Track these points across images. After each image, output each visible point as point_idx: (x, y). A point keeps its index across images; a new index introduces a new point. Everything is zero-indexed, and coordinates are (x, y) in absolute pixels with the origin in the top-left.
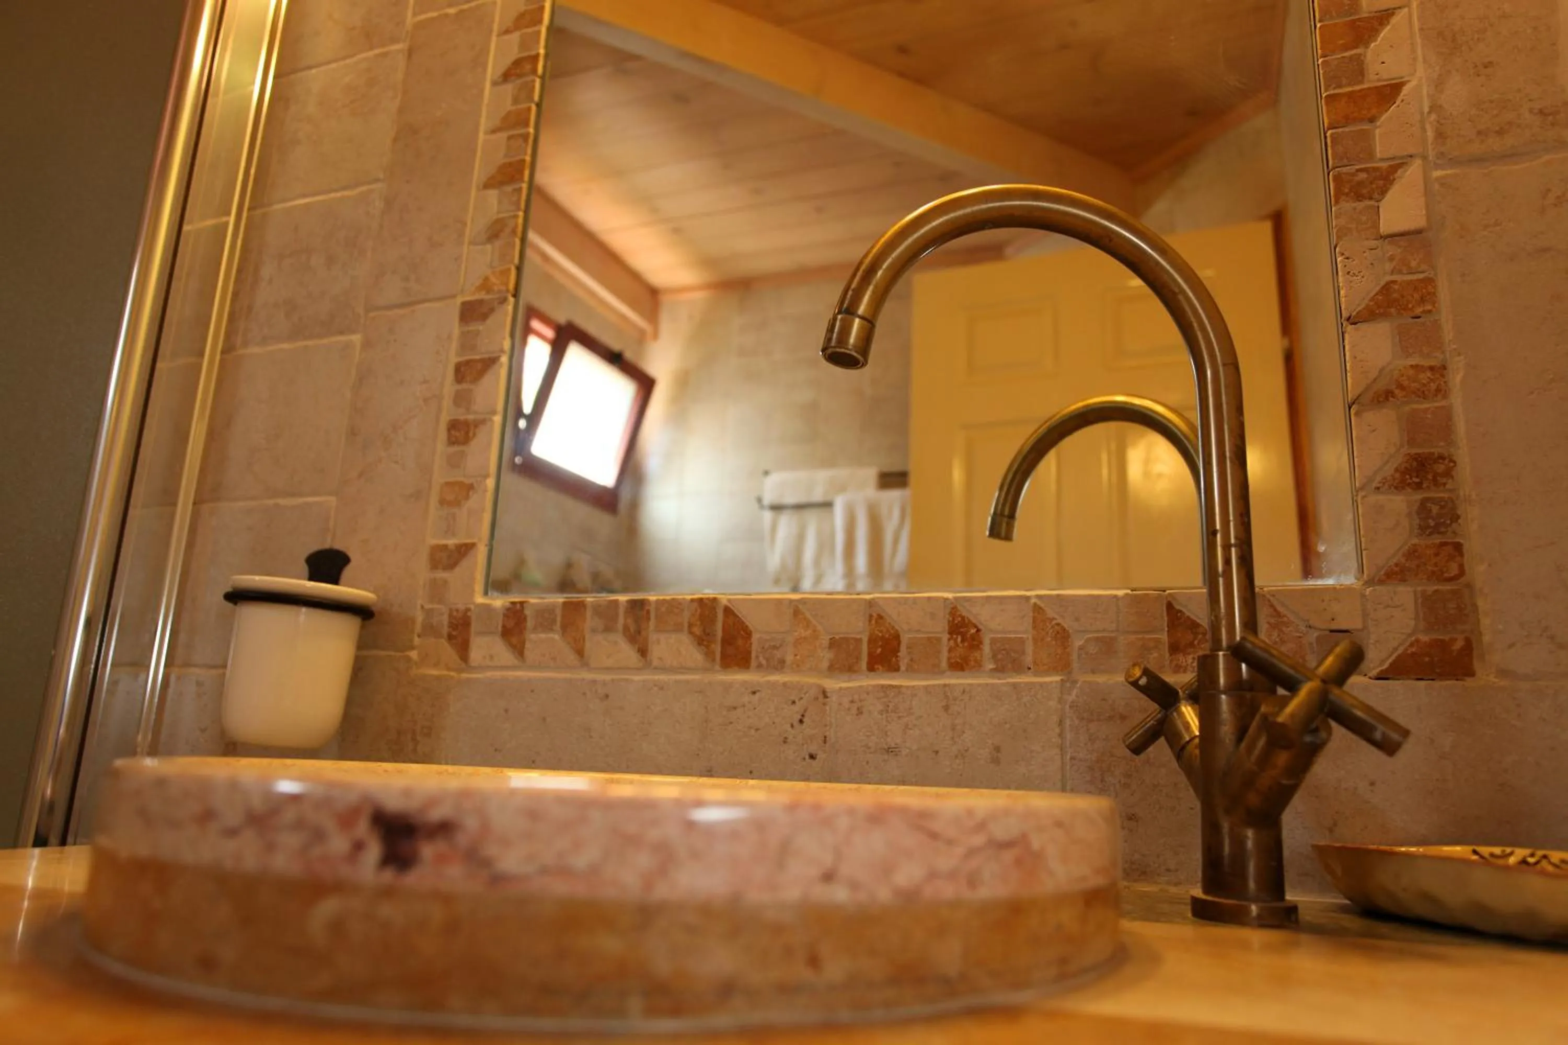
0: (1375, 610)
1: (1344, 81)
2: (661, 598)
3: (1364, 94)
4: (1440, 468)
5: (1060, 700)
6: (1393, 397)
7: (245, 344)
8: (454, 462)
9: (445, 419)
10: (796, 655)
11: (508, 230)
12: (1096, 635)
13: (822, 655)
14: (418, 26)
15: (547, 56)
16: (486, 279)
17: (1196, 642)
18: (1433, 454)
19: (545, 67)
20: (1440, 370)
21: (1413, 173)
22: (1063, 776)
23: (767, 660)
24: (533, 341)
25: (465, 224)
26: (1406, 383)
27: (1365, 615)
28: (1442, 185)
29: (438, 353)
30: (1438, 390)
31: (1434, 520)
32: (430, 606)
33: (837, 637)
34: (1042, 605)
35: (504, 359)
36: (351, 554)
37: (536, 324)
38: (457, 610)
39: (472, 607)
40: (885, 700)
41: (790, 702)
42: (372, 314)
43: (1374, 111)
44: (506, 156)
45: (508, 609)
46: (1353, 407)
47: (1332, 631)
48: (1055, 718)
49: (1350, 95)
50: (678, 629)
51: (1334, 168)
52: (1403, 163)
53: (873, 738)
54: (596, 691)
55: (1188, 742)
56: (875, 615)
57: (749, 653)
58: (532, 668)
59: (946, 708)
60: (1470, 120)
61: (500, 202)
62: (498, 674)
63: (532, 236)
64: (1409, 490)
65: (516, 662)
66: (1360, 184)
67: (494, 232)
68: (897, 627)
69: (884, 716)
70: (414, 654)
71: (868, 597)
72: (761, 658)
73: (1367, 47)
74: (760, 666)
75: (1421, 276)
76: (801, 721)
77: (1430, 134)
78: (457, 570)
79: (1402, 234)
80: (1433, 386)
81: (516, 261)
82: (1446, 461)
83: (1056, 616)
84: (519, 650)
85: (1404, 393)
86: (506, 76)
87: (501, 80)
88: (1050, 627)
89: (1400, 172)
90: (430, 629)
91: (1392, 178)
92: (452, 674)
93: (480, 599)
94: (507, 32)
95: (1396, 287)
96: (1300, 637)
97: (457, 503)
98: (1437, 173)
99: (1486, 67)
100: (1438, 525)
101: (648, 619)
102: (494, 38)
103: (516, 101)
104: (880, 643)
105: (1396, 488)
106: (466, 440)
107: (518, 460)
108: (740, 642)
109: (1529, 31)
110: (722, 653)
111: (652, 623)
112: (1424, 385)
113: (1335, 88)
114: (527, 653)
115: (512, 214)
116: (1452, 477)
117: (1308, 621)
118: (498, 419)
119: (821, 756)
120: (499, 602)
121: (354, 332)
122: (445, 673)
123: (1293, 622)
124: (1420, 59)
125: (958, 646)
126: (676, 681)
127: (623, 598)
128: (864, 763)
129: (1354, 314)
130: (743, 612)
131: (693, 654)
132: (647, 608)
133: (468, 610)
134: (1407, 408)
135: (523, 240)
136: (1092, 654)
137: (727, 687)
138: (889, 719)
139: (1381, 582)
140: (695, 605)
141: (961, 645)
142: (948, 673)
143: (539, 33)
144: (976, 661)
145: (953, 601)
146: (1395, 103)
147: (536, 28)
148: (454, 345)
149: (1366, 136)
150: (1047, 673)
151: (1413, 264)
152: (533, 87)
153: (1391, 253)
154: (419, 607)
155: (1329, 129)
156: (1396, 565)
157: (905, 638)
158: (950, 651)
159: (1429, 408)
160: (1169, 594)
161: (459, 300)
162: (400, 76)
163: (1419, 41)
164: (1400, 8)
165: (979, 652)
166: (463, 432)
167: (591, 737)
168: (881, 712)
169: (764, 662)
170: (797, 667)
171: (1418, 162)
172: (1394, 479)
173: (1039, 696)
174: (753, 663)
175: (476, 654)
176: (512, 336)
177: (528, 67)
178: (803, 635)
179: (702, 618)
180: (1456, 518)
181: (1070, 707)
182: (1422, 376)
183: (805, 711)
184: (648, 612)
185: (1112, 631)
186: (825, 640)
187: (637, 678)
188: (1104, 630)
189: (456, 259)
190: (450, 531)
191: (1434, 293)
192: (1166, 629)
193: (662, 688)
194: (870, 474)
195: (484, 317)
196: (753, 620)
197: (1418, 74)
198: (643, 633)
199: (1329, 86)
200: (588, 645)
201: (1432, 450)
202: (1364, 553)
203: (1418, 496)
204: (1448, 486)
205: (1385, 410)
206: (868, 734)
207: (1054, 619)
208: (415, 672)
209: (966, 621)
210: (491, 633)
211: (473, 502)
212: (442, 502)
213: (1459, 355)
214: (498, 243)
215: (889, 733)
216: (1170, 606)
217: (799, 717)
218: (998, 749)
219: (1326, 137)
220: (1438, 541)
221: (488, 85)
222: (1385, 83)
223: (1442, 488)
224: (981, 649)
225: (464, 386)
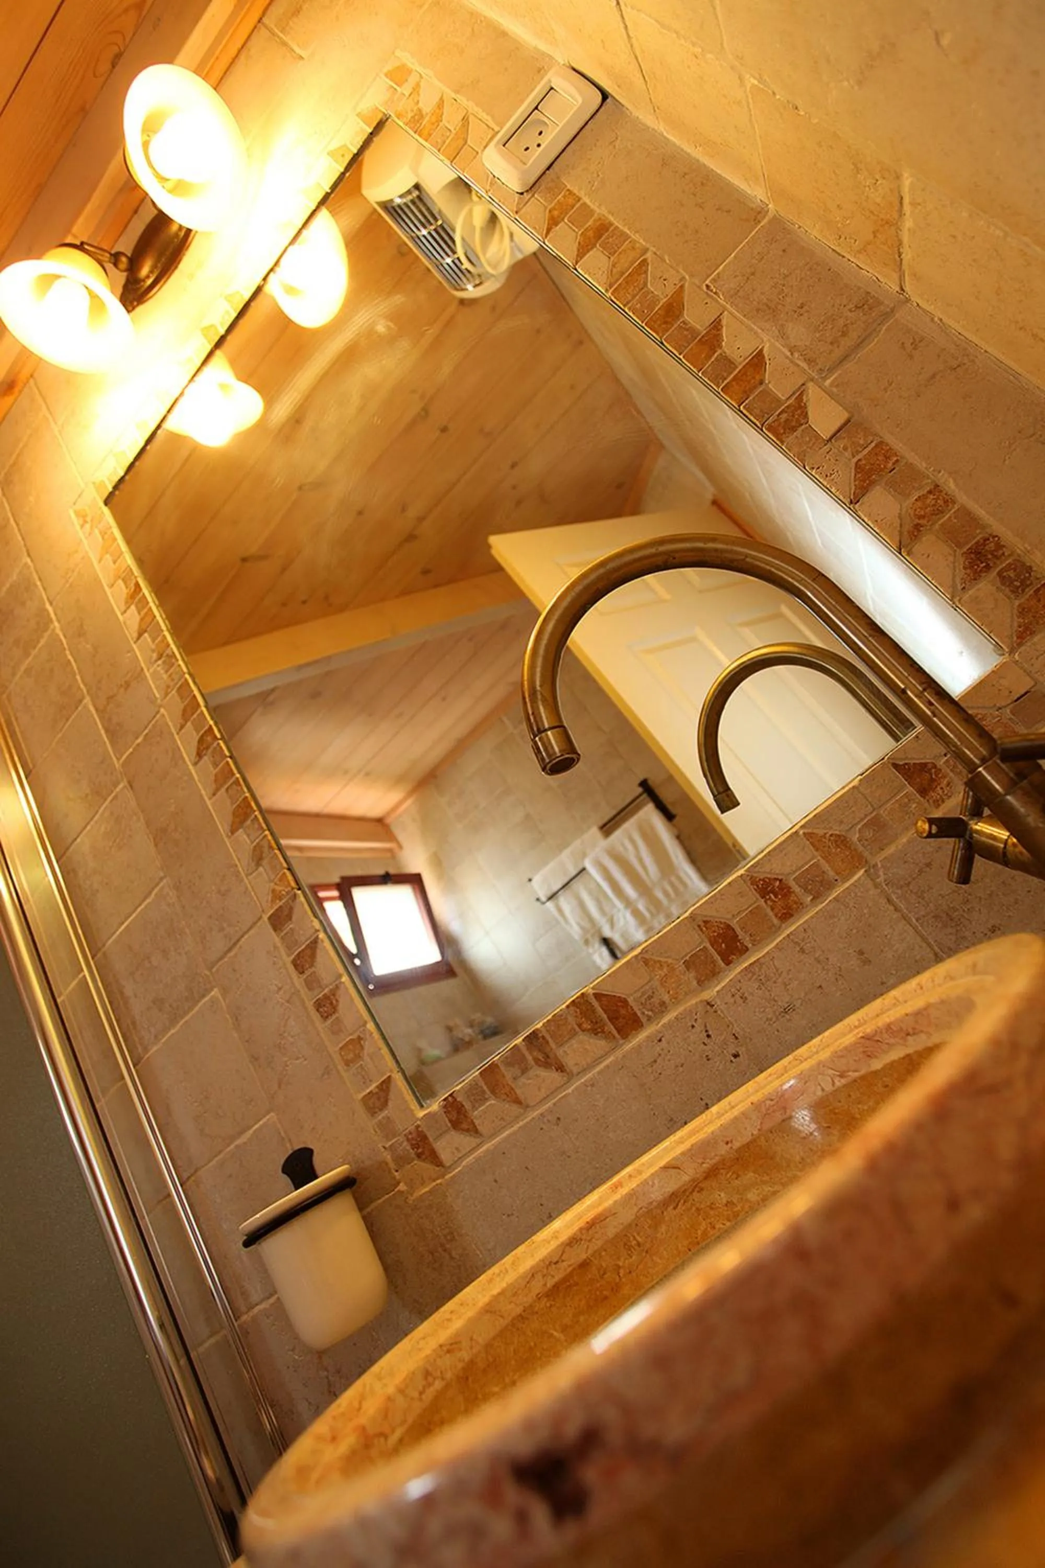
0: (1032, 665)
1: (725, 374)
2: (545, 1021)
3: (743, 372)
4: (992, 546)
5: (876, 886)
6: (922, 526)
7: (146, 1050)
8: (336, 1030)
9: (310, 1005)
10: (669, 992)
11: (266, 849)
12: (863, 823)
13: (686, 978)
14: (124, 765)
15: (216, 724)
16: (273, 891)
17: (934, 776)
18: (978, 541)
19: (219, 731)
20: (936, 489)
21: (813, 393)
22: (922, 937)
23: (652, 1010)
24: (327, 905)
25: (236, 866)
26: (922, 513)
27: (1029, 674)
28: (837, 386)
29: (274, 963)
30: (946, 502)
31: (1017, 581)
32: (390, 1143)
33: (687, 958)
34: (810, 831)
35: (322, 935)
36: (311, 1147)
37: (322, 894)
38: (410, 1133)
39: (419, 1122)
40: (755, 977)
41: (690, 1028)
42: (214, 970)
43: (758, 377)
44: (232, 804)
45: (445, 1107)
46: (903, 550)
47: (1016, 701)
48: (883, 901)
49: (734, 379)
50: (573, 1034)
51: (762, 425)
52: (802, 392)
53: (767, 1010)
54: (549, 1121)
55: (1005, 847)
56: (702, 924)
57: (635, 1014)
58: (493, 1136)
59: (802, 951)
60: (819, 341)
61: (248, 836)
62: (471, 1158)
63: (283, 842)
64: (983, 575)
65: (478, 1141)
66: (787, 421)
67: (258, 858)
68: (723, 921)
69: (763, 988)
70: (402, 1187)
71: (687, 914)
72: (646, 1013)
73: (721, 347)
74: (649, 1019)
75: (873, 445)
76: (708, 1036)
77: (804, 365)
78: (390, 1104)
79: (838, 431)
80: (940, 502)
81: (285, 865)
82: (991, 540)
83: (825, 831)
84: (474, 1130)
85: (926, 519)
86: (200, 755)
87: (197, 758)
88: (827, 841)
89: (804, 397)
90: (401, 1161)
91: (803, 404)
92: (439, 1181)
93: (421, 1114)
94: (182, 727)
95: (864, 462)
96: (999, 720)
97: (358, 1057)
98: (828, 382)
99: (802, 308)
100: (1022, 582)
101: (547, 1042)
102: (176, 737)
103: (215, 765)
104: (720, 941)
105: (975, 579)
106: (335, 1009)
107: (371, 987)
108: (623, 1012)
109: (808, 273)
110: (616, 1029)
111: (552, 1044)
112: (934, 505)
113: (723, 382)
114: (479, 1128)
115: (261, 837)
116: (1004, 546)
117: (995, 705)
118: (345, 979)
119: (742, 1050)
120: (435, 1106)
121: (212, 989)
122: (434, 1184)
123: (986, 714)
124: (759, 331)
125: (775, 901)
126: (599, 1073)
127: (519, 1040)
128: (776, 1033)
129: (852, 497)
130: (607, 990)
131: (597, 1045)
132: (540, 1035)
133: (418, 1126)
134: (937, 526)
135: (280, 849)
136: (871, 838)
137: (638, 1049)
138: (769, 988)
139: (1020, 645)
140: (572, 1008)
141: (777, 900)
142: (783, 925)
143: (202, 712)
144: (796, 903)
145: (747, 873)
146: (766, 364)
147: (199, 712)
148: (283, 951)
149: (766, 393)
150: (852, 874)
151: (862, 442)
152: (221, 748)
153: (842, 446)
154: (383, 1150)
155: (739, 406)
156: (1020, 627)
157: (734, 923)
158: (772, 909)
159: (950, 517)
160: (888, 758)
161: (265, 918)
162: (133, 803)
163: (750, 323)
164: (721, 314)
165: (793, 895)
166: (328, 1005)
167: (569, 1157)
168: (759, 988)
169: (650, 1013)
170: (676, 1000)
171: (810, 385)
172: (969, 575)
173: (859, 894)
174: (644, 1020)
175: (445, 1156)
176: (316, 916)
177: (209, 739)
178: (663, 974)
179: (584, 1014)
180: (1030, 569)
181: (886, 885)
182: (928, 501)
183: (706, 1026)
184: (543, 1037)
185: (871, 813)
186: (680, 967)
187: (570, 1090)
188: (866, 816)
189: (245, 893)
190: (366, 1081)
191: (890, 449)
192: (906, 783)
193: (593, 1085)
194: (594, 832)
195: (289, 917)
196: (619, 991)
197: (765, 339)
198: (551, 1055)
199: (718, 383)
200: (518, 1091)
201: (976, 540)
202: (991, 635)
203: (994, 573)
204: (1006, 554)
205: (924, 539)
206: (762, 1010)
207: (825, 834)
208: (411, 1199)
209: (767, 880)
210: (445, 1132)
211: (368, 1048)
212: (347, 1063)
213: (940, 472)
214: (265, 862)
215: (776, 998)
216: (895, 766)
217: (705, 1034)
218: (861, 953)
219: (742, 412)
220: (1032, 592)
221: (191, 767)
222: (750, 358)
223: (1003, 558)
224: (793, 892)
225: (307, 973)
